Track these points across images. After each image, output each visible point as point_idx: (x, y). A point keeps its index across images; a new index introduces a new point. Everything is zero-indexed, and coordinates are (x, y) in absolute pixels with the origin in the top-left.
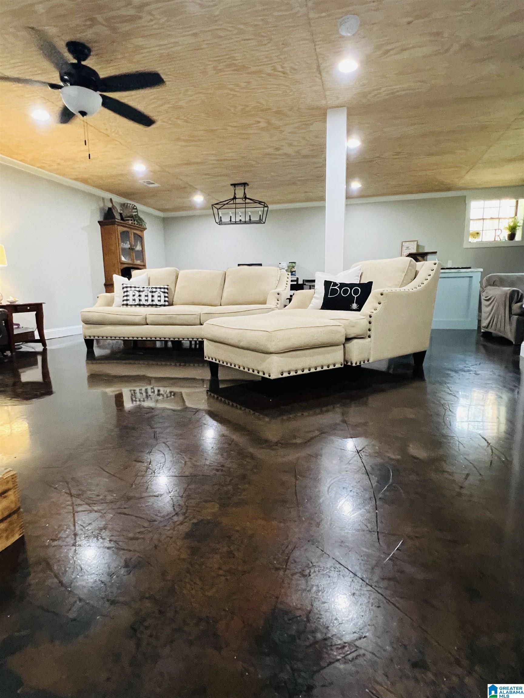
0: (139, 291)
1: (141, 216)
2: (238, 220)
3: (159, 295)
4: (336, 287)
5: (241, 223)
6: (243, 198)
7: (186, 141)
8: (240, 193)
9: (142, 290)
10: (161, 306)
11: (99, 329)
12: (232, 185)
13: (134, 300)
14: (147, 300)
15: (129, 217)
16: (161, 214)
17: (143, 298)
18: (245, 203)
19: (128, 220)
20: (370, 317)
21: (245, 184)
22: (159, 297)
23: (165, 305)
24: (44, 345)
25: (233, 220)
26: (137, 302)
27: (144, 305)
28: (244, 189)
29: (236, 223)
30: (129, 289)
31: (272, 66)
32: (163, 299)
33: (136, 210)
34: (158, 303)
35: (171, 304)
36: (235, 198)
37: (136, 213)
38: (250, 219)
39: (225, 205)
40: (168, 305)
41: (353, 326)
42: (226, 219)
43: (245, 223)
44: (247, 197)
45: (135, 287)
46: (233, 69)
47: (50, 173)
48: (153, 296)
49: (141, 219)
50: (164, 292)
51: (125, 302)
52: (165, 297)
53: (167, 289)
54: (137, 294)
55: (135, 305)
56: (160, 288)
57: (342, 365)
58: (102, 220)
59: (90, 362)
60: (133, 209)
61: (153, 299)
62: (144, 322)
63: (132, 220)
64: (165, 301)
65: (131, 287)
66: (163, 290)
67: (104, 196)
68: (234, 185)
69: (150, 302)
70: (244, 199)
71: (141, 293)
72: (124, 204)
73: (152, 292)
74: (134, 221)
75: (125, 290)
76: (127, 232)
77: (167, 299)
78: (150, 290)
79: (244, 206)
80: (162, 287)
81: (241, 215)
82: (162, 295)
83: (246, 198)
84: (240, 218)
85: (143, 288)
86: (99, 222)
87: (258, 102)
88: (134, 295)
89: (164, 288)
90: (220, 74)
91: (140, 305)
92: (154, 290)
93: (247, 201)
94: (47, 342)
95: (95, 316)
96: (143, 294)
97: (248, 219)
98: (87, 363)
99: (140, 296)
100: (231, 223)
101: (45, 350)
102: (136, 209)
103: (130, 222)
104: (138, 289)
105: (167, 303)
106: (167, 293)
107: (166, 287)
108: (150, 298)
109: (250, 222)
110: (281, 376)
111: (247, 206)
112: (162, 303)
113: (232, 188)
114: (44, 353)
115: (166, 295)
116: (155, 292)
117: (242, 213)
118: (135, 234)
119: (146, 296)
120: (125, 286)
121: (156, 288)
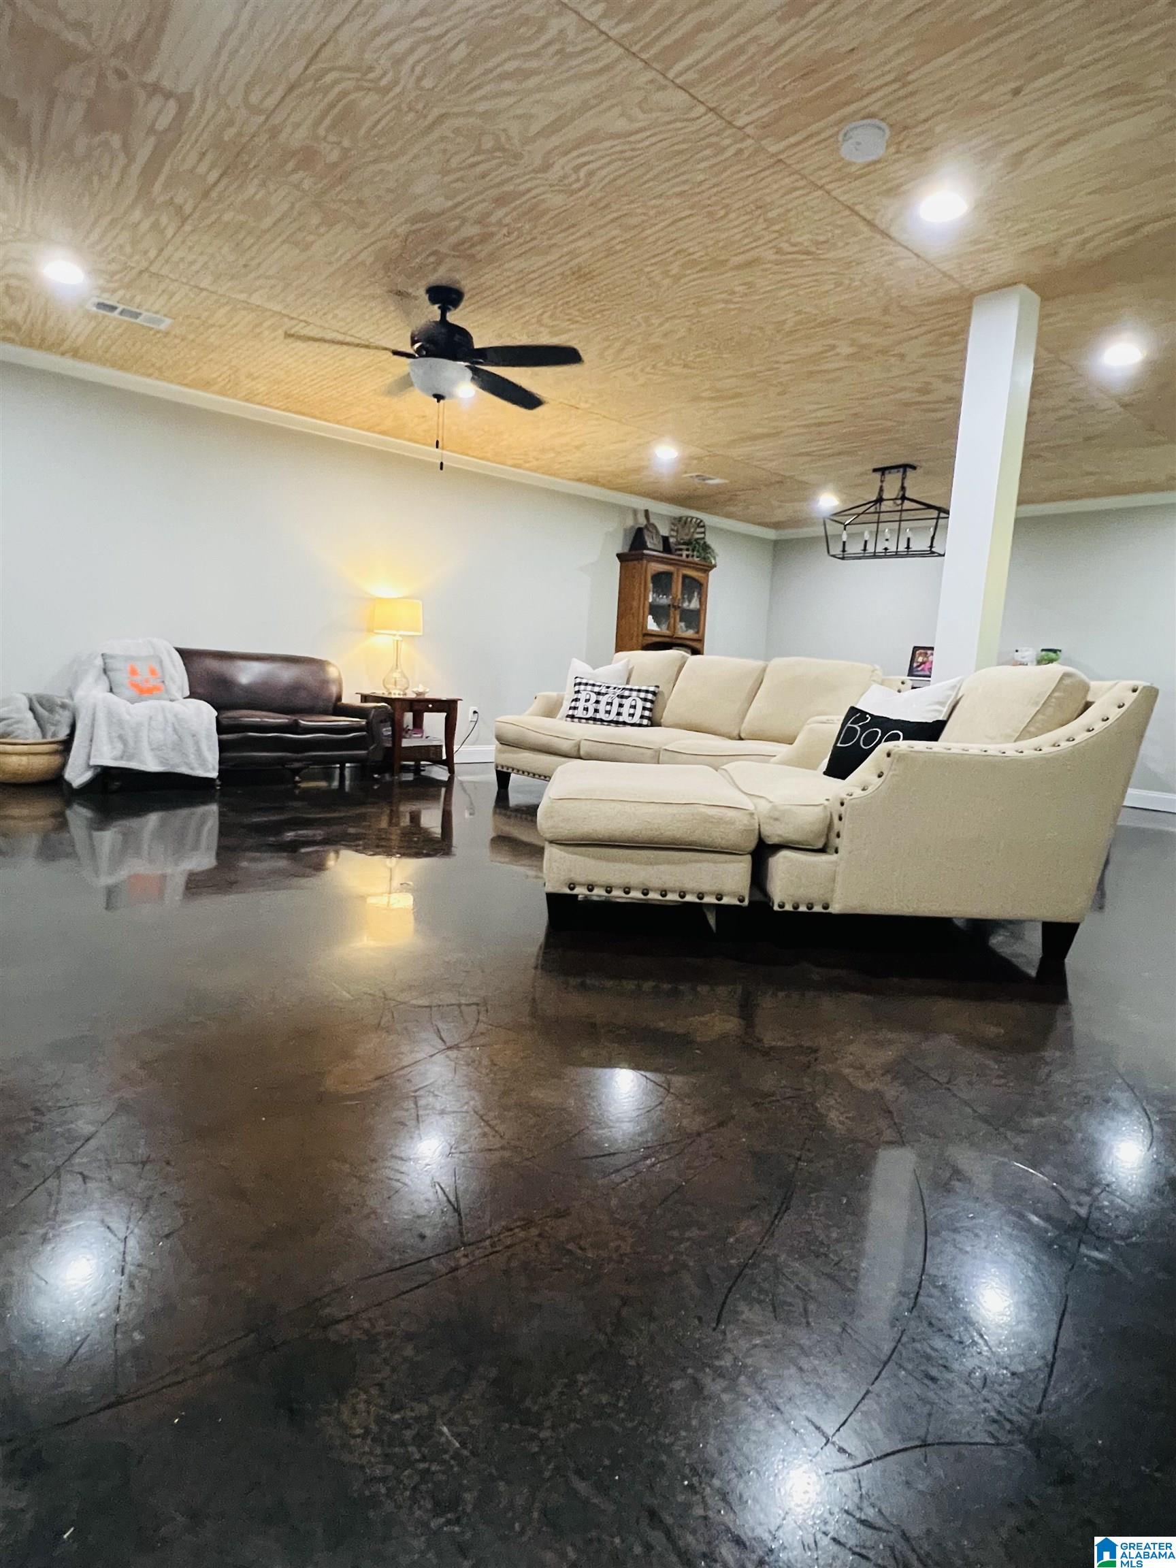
0: (599, 694)
1: (710, 540)
2: (880, 549)
3: (633, 703)
4: (856, 726)
5: (886, 557)
6: (896, 499)
7: (712, 399)
8: (892, 489)
9: (604, 691)
10: (633, 725)
11: (515, 756)
12: (875, 470)
13: (586, 709)
14: (608, 712)
15: (684, 544)
16: (771, 534)
17: (602, 707)
18: (901, 511)
19: (681, 550)
20: (842, 804)
21: (905, 467)
22: (634, 707)
23: (640, 725)
24: (451, 771)
25: (870, 549)
26: (591, 714)
27: (602, 721)
28: (903, 479)
29: (875, 556)
30: (582, 687)
31: (774, 247)
32: (638, 712)
33: (702, 530)
34: (629, 720)
35: (654, 723)
36: (880, 500)
37: (702, 536)
38: (908, 547)
39: (859, 515)
40: (647, 726)
41: (776, 819)
42: (855, 548)
43: (897, 555)
44: (907, 495)
45: (594, 685)
46: (699, 268)
47: (533, 474)
48: (621, 705)
49: (706, 547)
50: (645, 700)
51: (571, 712)
52: (644, 708)
53: (654, 693)
54: (594, 697)
55: (587, 719)
56: (639, 691)
57: (742, 900)
58: (626, 550)
59: (498, 811)
60: (699, 526)
61: (621, 710)
62: (575, 754)
63: (688, 550)
64: (642, 717)
65: (586, 684)
66: (642, 695)
67: (635, 506)
68: (883, 471)
69: (613, 716)
70: (899, 502)
71: (600, 698)
72: (680, 519)
73: (622, 697)
74: (693, 551)
75: (577, 688)
76: (669, 575)
77: (647, 713)
78: (619, 692)
79: (896, 516)
80: (644, 688)
81: (888, 537)
82: (640, 704)
83: (904, 498)
84: (887, 544)
85: (608, 687)
86: (619, 556)
87: (799, 313)
88: (587, 701)
89: (647, 692)
90: (682, 281)
91: (595, 720)
92: (626, 693)
93: (907, 505)
94: (456, 768)
95: (511, 732)
96: (604, 700)
97: (902, 547)
98: (495, 813)
99: (597, 702)
100: (864, 555)
101: (451, 779)
102: (703, 526)
103: (685, 553)
104: (596, 689)
105: (645, 722)
106: (652, 702)
107: (652, 689)
108: (615, 709)
109: (909, 553)
110: (568, 891)
111: (905, 515)
112: (636, 720)
113: (878, 475)
114: (449, 784)
115: (648, 705)
116: (627, 697)
117: (891, 531)
118: (685, 577)
119: (608, 704)
120: (578, 680)
121: (631, 690)
